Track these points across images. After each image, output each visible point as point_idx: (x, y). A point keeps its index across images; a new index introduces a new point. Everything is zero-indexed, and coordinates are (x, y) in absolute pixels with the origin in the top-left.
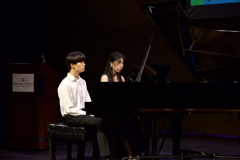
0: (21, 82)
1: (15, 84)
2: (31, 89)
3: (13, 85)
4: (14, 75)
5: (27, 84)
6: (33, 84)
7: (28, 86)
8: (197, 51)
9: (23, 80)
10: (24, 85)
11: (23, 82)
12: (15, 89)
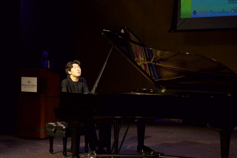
0: (28, 84)
1: (23, 85)
2: (35, 90)
3: (22, 86)
4: (22, 78)
5: (32, 85)
6: (36, 86)
7: (32, 87)
8: (157, 64)
9: (29, 83)
10: (30, 86)
11: (29, 84)
12: (24, 89)
